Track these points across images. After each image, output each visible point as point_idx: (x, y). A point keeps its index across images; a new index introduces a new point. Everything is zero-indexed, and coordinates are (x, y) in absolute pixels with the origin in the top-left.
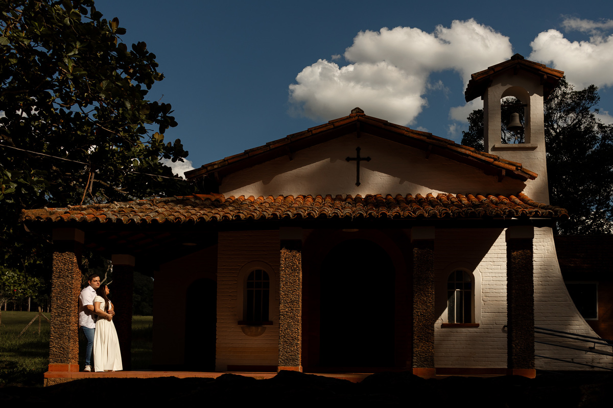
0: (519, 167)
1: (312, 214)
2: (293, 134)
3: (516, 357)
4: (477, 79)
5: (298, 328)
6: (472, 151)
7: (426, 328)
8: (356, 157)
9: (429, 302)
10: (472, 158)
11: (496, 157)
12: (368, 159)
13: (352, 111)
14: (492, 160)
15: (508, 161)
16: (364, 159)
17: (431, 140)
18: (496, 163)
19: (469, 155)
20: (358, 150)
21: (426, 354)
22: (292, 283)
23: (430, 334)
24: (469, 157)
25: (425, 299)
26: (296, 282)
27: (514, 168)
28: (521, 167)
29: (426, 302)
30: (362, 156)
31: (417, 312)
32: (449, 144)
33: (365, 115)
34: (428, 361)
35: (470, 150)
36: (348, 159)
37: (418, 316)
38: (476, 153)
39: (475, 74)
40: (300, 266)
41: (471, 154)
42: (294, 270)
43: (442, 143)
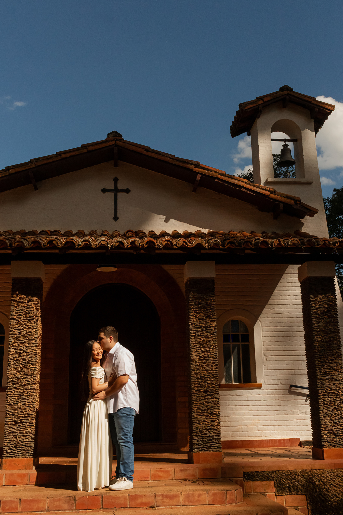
0: (297, 201)
1: (54, 242)
2: (39, 158)
3: (326, 432)
4: (245, 108)
5: (34, 401)
6: (245, 183)
7: (209, 395)
8: (113, 188)
9: (212, 361)
10: (245, 191)
11: (272, 190)
12: (127, 191)
13: (108, 135)
14: (268, 193)
15: (285, 195)
16: (122, 191)
17: (200, 170)
18: (273, 196)
19: (242, 187)
20: (116, 180)
21: (210, 432)
22: (25, 337)
23: (214, 403)
24: (243, 190)
25: (206, 356)
26: (32, 335)
27: (292, 202)
28: (300, 201)
29: (207, 360)
30: (120, 187)
31: (196, 374)
32: (220, 174)
33: (123, 140)
34: (213, 442)
35: (243, 182)
36: (104, 191)
37: (198, 379)
38: (250, 185)
39: (243, 103)
40: (39, 313)
41: (245, 185)
42: (31, 319)
43: (212, 173)
